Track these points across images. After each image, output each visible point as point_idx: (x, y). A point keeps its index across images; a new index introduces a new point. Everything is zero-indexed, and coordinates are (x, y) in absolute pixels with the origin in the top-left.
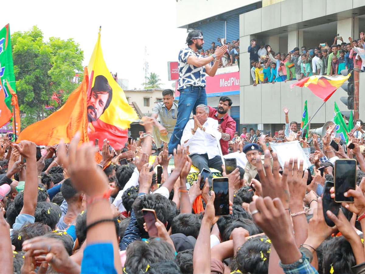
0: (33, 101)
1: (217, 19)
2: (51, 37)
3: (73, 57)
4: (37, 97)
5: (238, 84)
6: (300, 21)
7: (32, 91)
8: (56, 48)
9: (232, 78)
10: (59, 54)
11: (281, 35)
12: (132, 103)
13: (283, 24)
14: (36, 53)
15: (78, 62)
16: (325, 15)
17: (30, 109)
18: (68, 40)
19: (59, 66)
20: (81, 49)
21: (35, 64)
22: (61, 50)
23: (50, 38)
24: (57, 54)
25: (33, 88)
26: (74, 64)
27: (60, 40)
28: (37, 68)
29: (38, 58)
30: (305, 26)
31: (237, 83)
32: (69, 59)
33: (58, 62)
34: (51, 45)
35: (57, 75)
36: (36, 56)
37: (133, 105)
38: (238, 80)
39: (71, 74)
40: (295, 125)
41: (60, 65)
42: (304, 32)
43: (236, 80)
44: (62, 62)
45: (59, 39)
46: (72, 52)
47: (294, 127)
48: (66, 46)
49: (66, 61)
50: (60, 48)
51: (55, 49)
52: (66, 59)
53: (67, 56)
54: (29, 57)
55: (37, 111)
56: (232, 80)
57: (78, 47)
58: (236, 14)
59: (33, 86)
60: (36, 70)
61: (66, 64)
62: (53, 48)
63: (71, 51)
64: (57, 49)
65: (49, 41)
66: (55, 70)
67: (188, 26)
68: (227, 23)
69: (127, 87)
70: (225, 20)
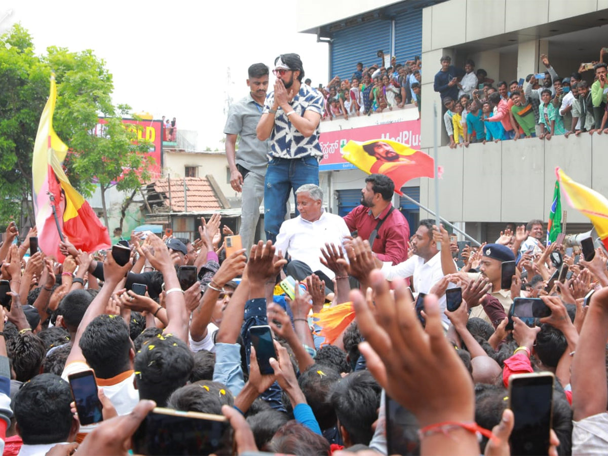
0: (13, 170)
1: (376, 15)
2: (49, 46)
3: (95, 87)
4: (22, 162)
5: (417, 144)
6: (544, 21)
7: (12, 151)
8: (62, 68)
9: (406, 132)
10: (68, 80)
11: (504, 49)
12: (207, 177)
13: (510, 28)
14: (23, 78)
15: (104, 95)
16: (595, 10)
17: (8, 185)
18: (83, 52)
19: (68, 103)
20: (108, 71)
21: (19, 98)
22: (72, 71)
23: (48, 48)
24: (63, 79)
25: (15, 145)
26: (95, 99)
27: (67, 53)
28: (24, 106)
29: (26, 87)
30: (554, 31)
31: (415, 141)
32: (88, 88)
33: (66, 95)
34: (51, 61)
35: (63, 120)
36: (22, 82)
37: (208, 180)
38: (417, 136)
39: (92, 118)
40: (540, 226)
41: (70, 100)
42: (550, 43)
43: (414, 136)
44: (73, 96)
45: (66, 50)
46: (93, 76)
47: (539, 230)
48: (82, 65)
49: (81, 94)
50: (68, 67)
51: (58, 69)
52: (81, 90)
53: (84, 85)
54: (9, 84)
55: (22, 189)
56: (406, 136)
57: (104, 68)
58: (415, 8)
59: (15, 141)
60: (22, 111)
61: (80, 98)
62: (56, 67)
63: (90, 73)
64: (64, 70)
65: (46, 54)
66: (59, 111)
67: (319, 30)
68: (395, 24)
69: (194, 147)
70: (392, 18)
